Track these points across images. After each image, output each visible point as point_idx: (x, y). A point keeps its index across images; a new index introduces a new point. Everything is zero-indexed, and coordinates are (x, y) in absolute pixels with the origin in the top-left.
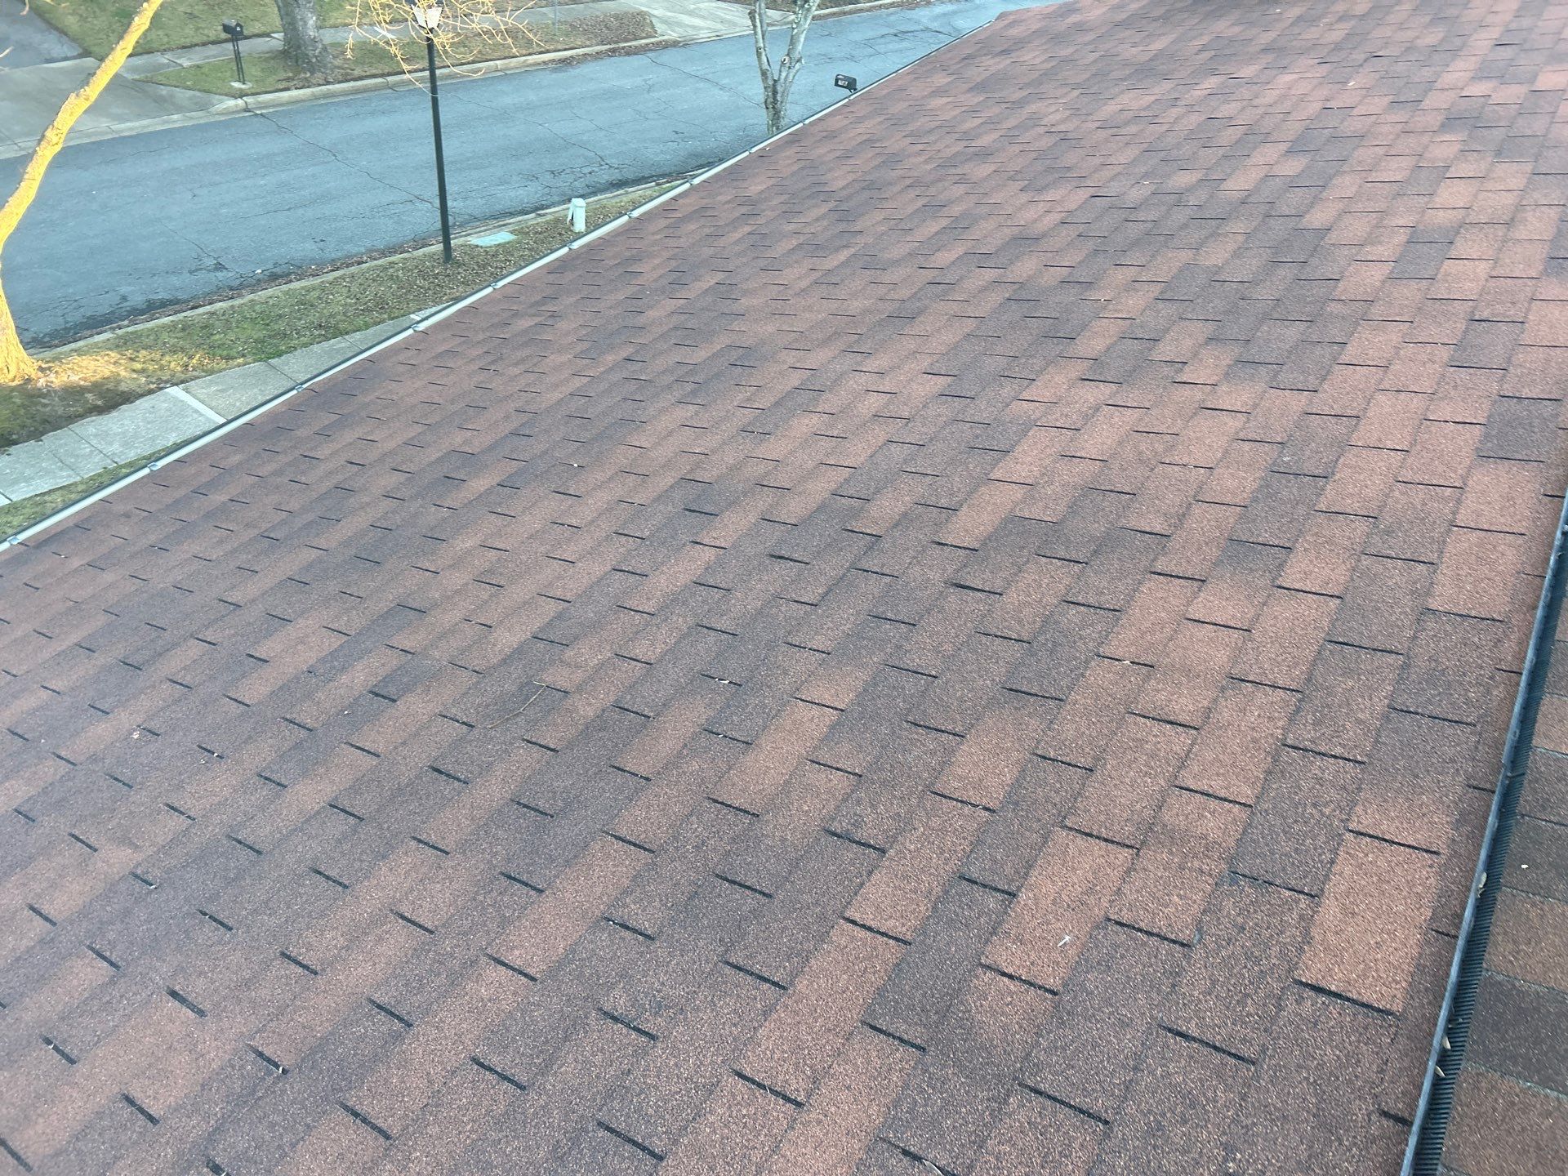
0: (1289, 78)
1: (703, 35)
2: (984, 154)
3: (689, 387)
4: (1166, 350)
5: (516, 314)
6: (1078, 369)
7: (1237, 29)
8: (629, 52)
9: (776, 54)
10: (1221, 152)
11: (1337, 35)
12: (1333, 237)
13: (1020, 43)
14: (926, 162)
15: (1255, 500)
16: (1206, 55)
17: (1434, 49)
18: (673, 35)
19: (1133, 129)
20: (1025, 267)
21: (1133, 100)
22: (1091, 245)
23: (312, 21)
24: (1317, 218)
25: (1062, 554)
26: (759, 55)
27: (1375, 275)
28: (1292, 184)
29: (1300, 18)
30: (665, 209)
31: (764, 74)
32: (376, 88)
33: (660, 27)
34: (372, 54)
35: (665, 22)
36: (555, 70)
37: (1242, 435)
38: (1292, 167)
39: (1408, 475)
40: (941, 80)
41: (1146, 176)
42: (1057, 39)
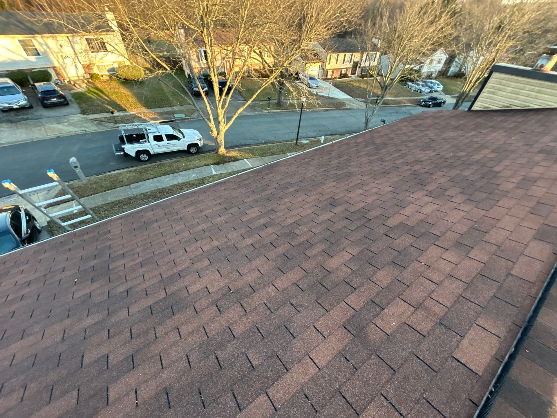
0: (495, 134)
1: (355, 108)
2: (412, 141)
3: (336, 179)
4: (448, 193)
5: (306, 158)
6: (425, 193)
7: (483, 121)
8: (340, 110)
9: (369, 113)
10: (473, 149)
11: (511, 126)
12: (499, 174)
13: (426, 118)
14: (399, 141)
15: (465, 233)
16: (473, 126)
17: (540, 133)
18: (349, 107)
19: (451, 140)
20: (417, 167)
21: (452, 134)
22: (434, 165)
23: (283, 98)
24: (497, 169)
25: (412, 234)
26: (366, 113)
27: (511, 186)
28: (491, 159)
29: (501, 121)
30: (340, 142)
31: (366, 117)
32: (291, 111)
33: (347, 105)
34: (292, 105)
35: (348, 104)
36: (325, 111)
37: (465, 217)
38: (492, 156)
39: (511, 238)
40: (406, 124)
41: (451, 152)
42: (435, 118)
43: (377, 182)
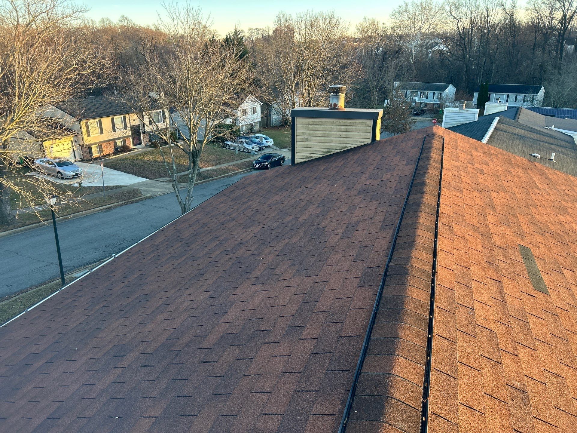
0: (320, 186)
1: (160, 193)
2: (233, 220)
3: (123, 312)
4: (278, 271)
5: (66, 298)
6: (252, 281)
7: (308, 174)
8: (133, 202)
10: (300, 209)
11: (334, 172)
12: (326, 230)
13: (248, 185)
14: (215, 224)
15: (297, 313)
16: (299, 182)
17: (358, 173)
18: (148, 195)
19: (276, 206)
20: (239, 253)
21: (277, 198)
22: (260, 242)
23: (9, 208)
24: (323, 225)
25: (238, 343)
26: (177, 197)
27: (337, 238)
28: (318, 216)
29: (324, 169)
31: (180, 203)
32: (35, 227)
33: (143, 193)
34: (32, 217)
35: (146, 191)
37: (295, 293)
38: (318, 211)
39: (339, 296)
40: (223, 199)
41: (278, 219)
42: (259, 182)
43: (188, 292)
